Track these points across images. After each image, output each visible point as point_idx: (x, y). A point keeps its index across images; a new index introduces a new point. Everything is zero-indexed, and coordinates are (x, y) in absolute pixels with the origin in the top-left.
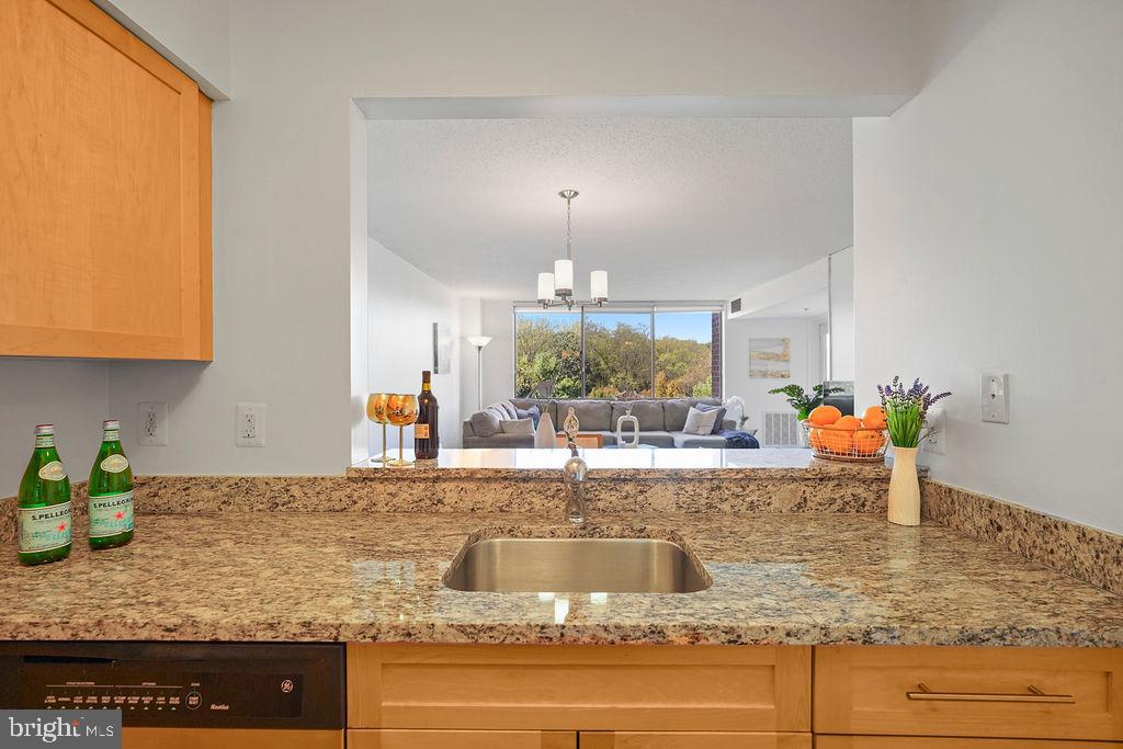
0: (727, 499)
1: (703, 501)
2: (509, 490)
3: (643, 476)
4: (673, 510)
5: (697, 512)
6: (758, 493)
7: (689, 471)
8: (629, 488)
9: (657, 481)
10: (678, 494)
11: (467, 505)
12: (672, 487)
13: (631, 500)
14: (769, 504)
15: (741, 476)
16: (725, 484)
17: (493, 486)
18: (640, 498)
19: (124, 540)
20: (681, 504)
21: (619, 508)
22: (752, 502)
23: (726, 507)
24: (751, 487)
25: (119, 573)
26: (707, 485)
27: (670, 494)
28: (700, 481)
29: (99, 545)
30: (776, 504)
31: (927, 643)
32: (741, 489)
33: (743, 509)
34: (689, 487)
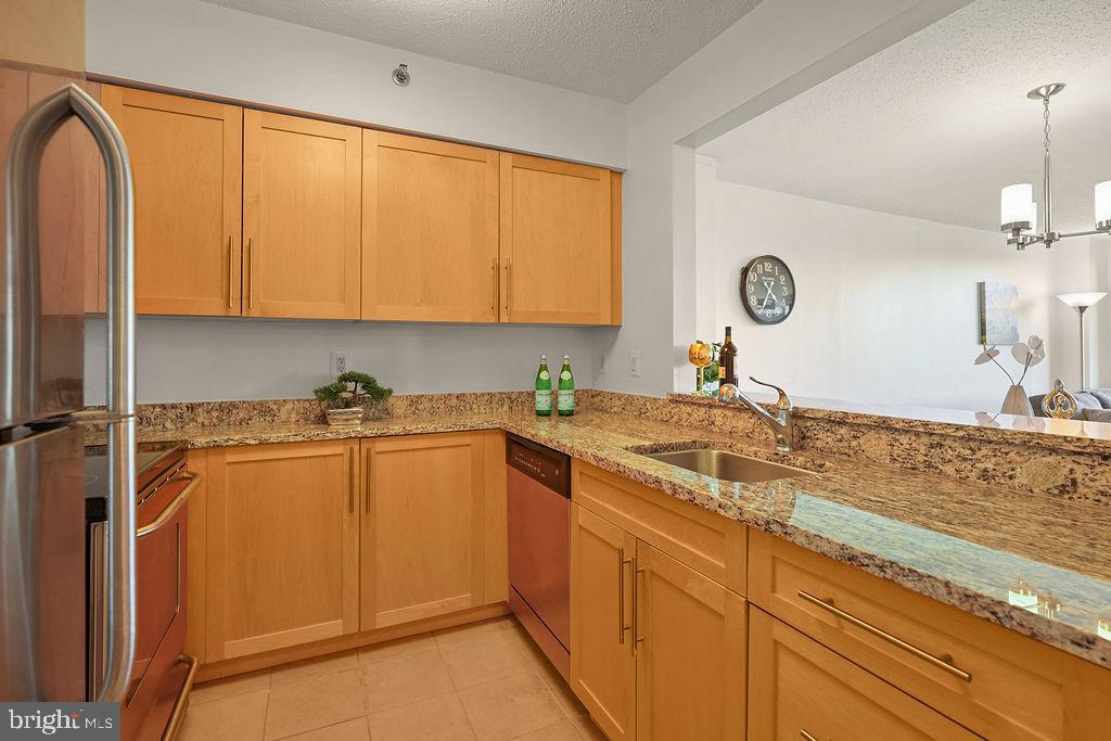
0: (950, 461)
1: (921, 458)
2: (753, 420)
3: (851, 420)
4: (887, 461)
5: (913, 469)
6: (993, 460)
7: (898, 421)
8: (843, 431)
9: (870, 427)
10: (892, 445)
11: (727, 429)
12: (885, 437)
13: (845, 444)
14: (1011, 477)
15: (960, 433)
16: (948, 442)
17: (744, 415)
18: (854, 443)
19: (570, 414)
20: (895, 456)
21: (835, 450)
22: (985, 470)
23: (949, 469)
24: (984, 451)
25: (564, 427)
26: (926, 439)
27: (883, 444)
28: (917, 434)
29: (561, 414)
30: (1022, 478)
31: (813, 548)
32: (969, 452)
33: (973, 476)
34: (904, 439)
